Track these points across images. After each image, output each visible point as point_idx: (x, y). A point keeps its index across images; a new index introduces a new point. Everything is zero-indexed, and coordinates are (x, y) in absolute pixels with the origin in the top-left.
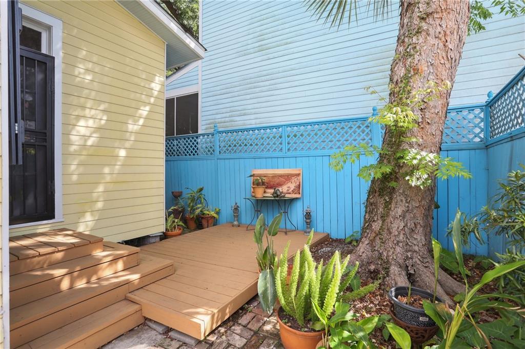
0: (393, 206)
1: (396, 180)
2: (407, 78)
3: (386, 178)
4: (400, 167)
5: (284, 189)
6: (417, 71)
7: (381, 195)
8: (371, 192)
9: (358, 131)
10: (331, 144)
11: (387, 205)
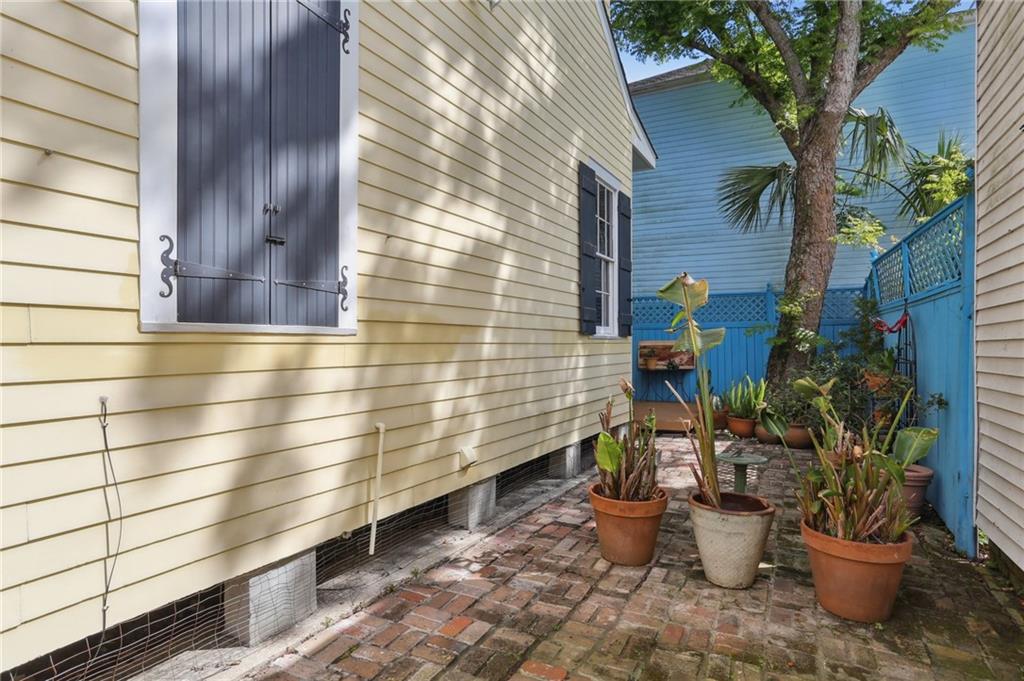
0: (787, 365)
1: (790, 347)
2: (797, 281)
3: (783, 346)
4: (792, 339)
5: (677, 360)
6: (803, 278)
7: (779, 358)
8: (771, 357)
9: (753, 305)
10: (725, 317)
11: (784, 365)
